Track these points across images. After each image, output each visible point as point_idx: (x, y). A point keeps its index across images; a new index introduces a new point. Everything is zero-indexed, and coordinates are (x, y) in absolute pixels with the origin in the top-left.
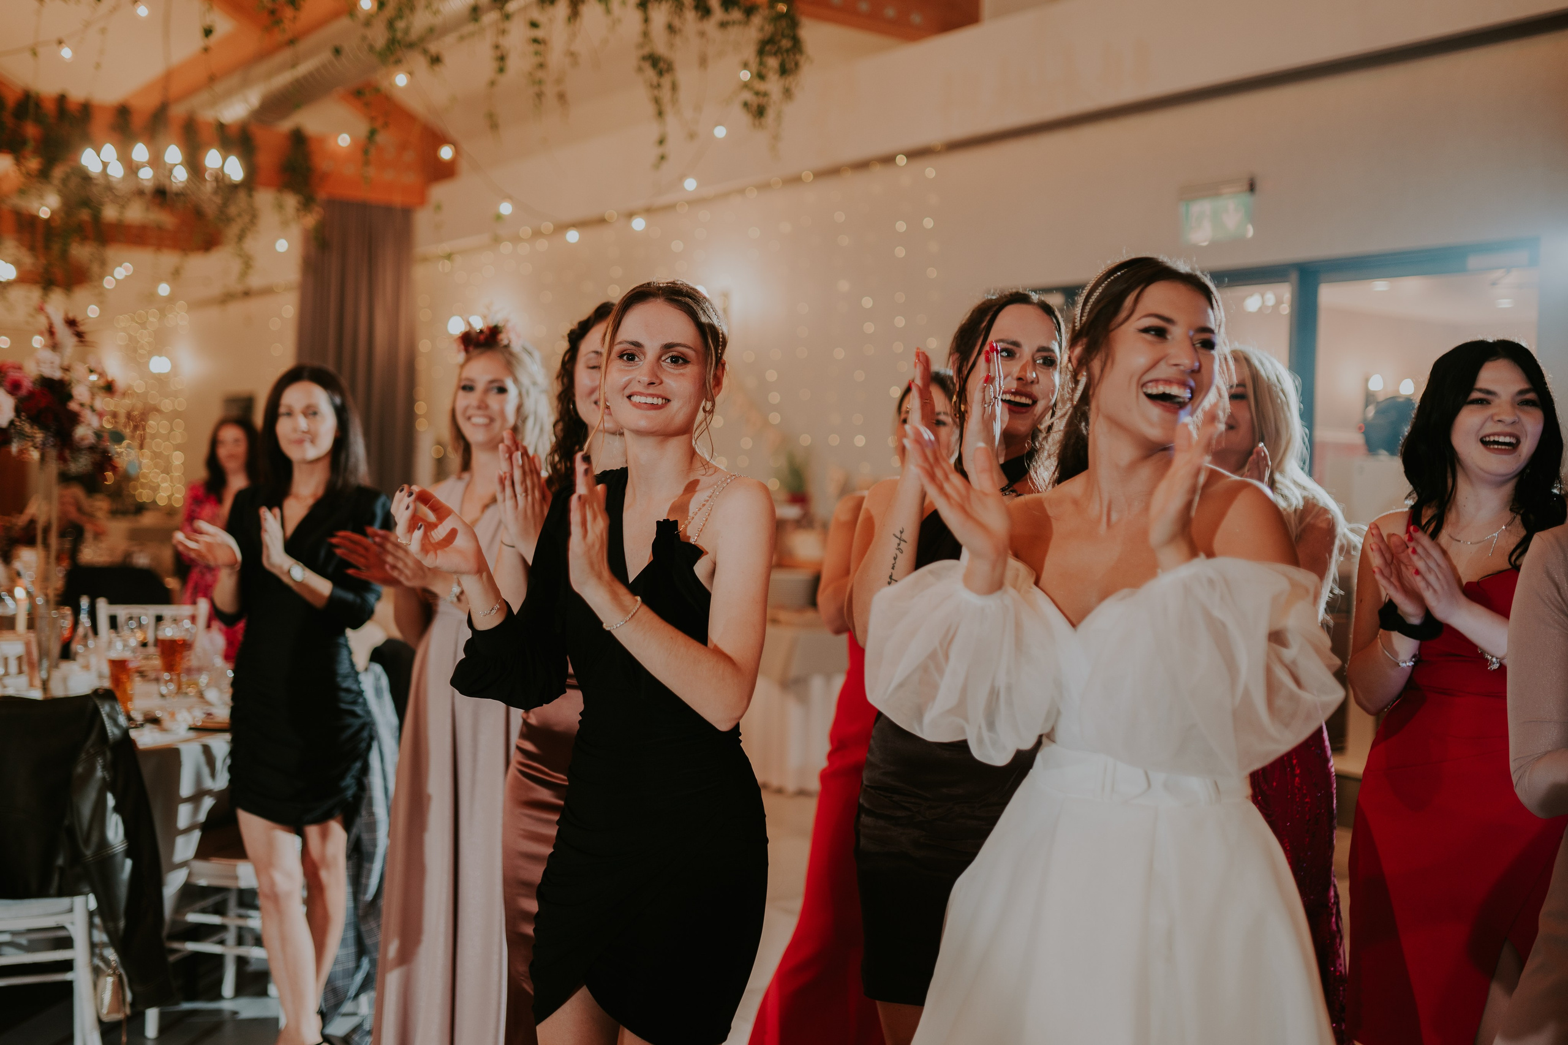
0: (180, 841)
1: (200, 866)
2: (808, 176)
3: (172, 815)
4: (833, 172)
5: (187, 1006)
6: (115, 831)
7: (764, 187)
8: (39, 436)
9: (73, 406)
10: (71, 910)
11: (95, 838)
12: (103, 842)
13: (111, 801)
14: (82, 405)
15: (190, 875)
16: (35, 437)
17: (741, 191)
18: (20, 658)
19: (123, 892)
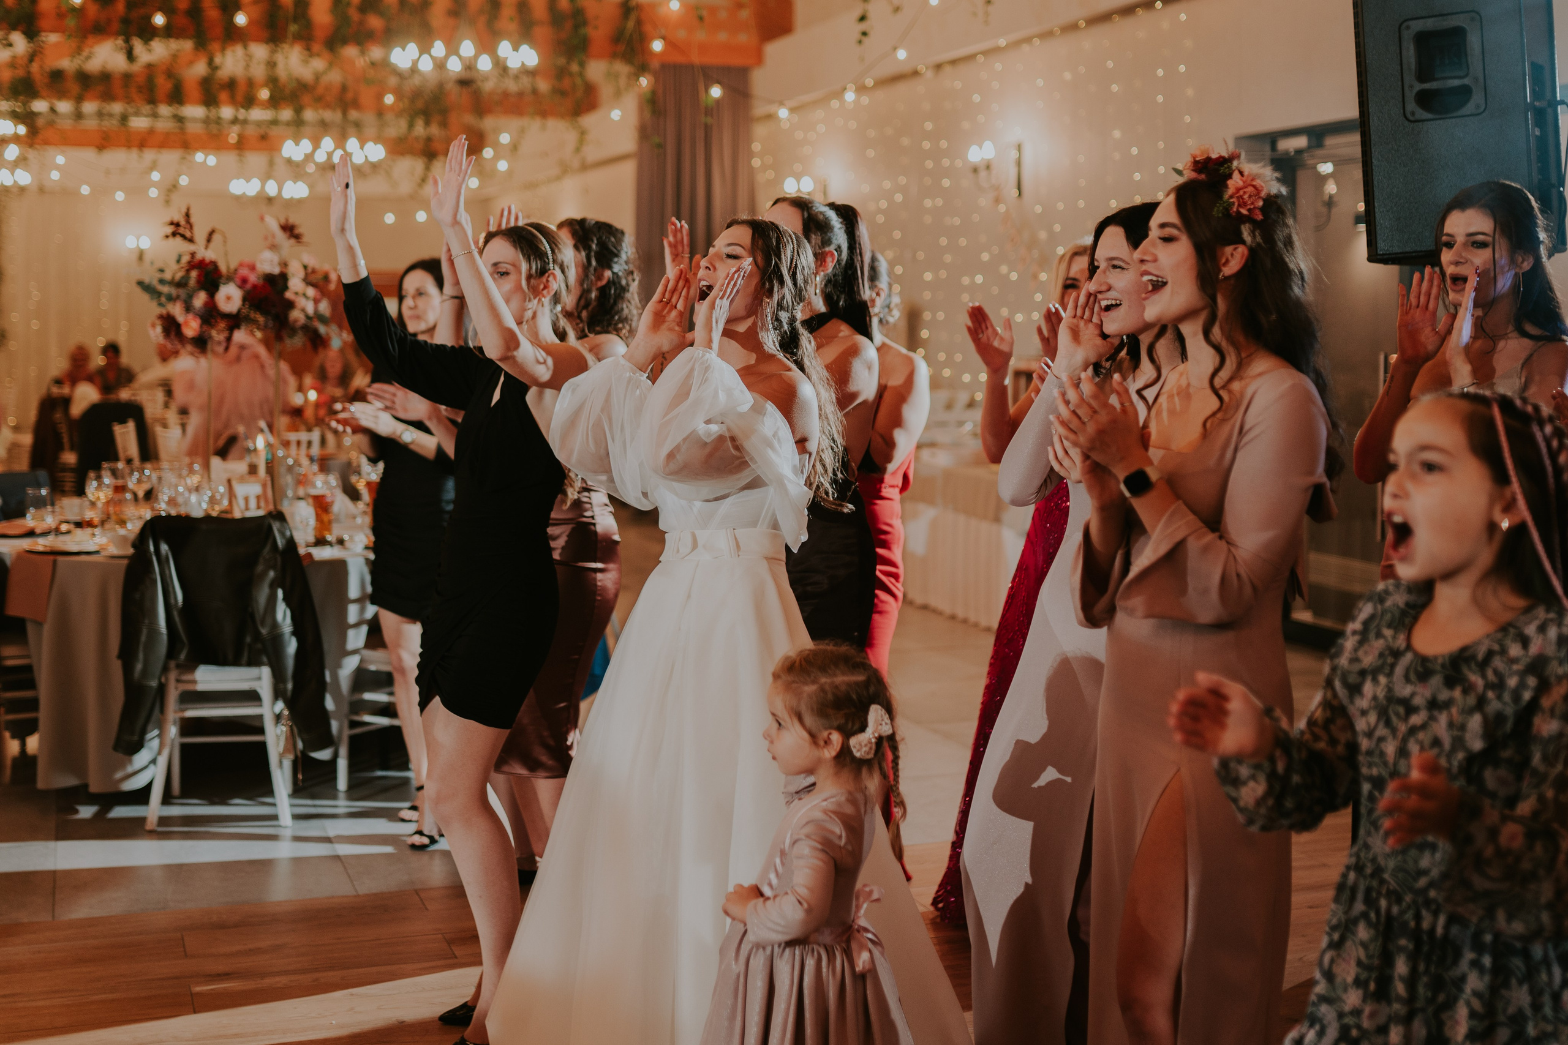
0: (351, 633)
1: (368, 653)
2: (1082, 24)
3: (343, 613)
4: (1105, 18)
5: (380, 773)
6: (283, 614)
7: (1047, 35)
8: (261, 319)
9: (289, 295)
10: (259, 678)
11: (269, 621)
12: (275, 625)
13: (280, 593)
14: (296, 293)
15: (362, 661)
16: (258, 321)
17: (1028, 40)
18: (258, 497)
19: (290, 663)
